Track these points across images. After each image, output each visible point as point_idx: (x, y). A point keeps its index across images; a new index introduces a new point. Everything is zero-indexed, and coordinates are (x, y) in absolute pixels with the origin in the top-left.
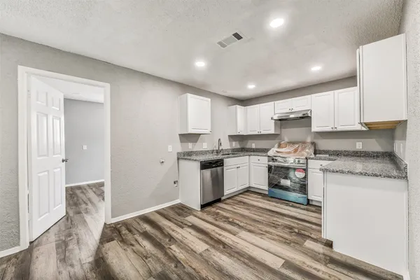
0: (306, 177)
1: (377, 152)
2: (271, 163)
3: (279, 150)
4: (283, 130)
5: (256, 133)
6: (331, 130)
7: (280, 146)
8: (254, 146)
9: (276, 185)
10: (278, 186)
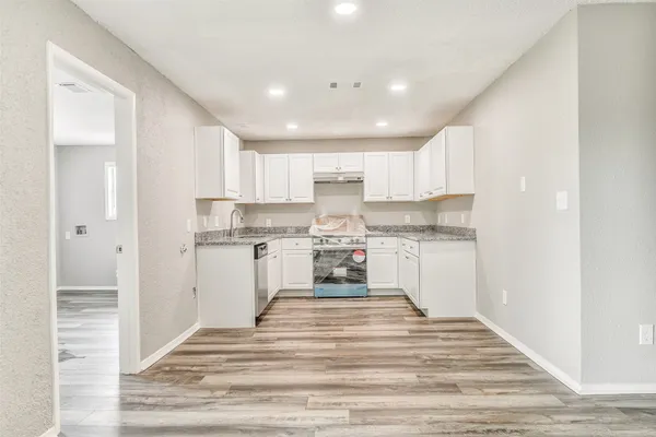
0: (365, 261)
1: (423, 227)
2: (318, 247)
3: (320, 227)
4: (320, 198)
5: (283, 201)
6: (386, 200)
7: (318, 221)
8: (269, 224)
9: (327, 278)
10: (330, 279)
